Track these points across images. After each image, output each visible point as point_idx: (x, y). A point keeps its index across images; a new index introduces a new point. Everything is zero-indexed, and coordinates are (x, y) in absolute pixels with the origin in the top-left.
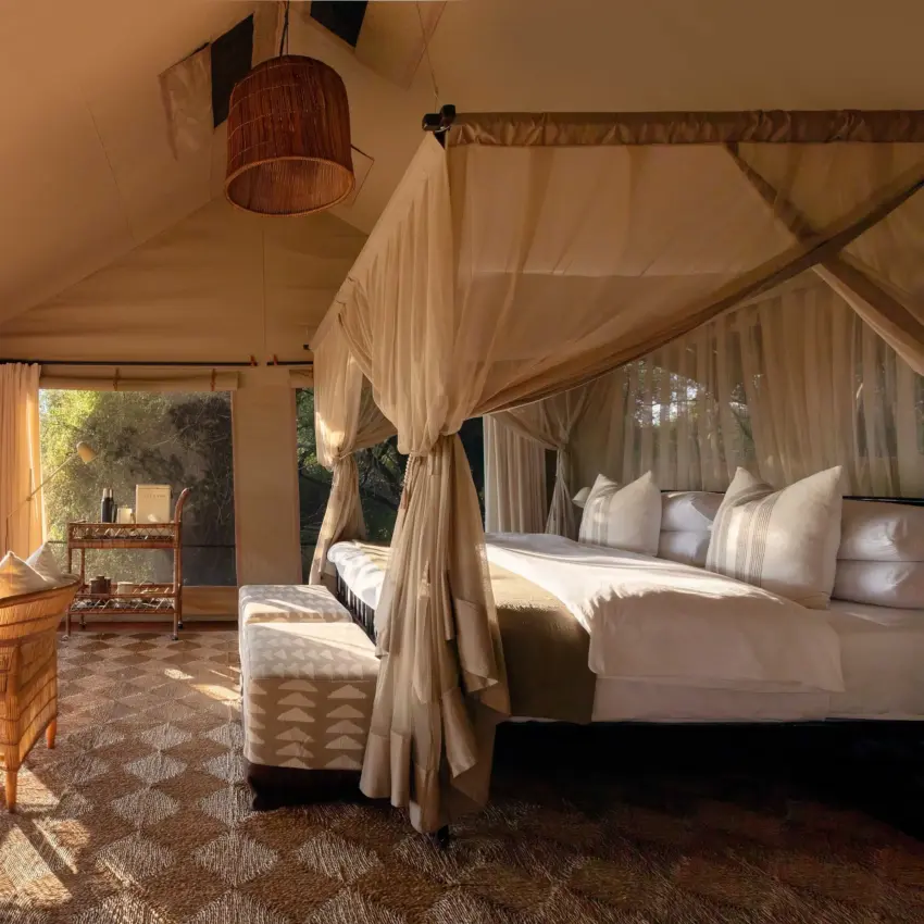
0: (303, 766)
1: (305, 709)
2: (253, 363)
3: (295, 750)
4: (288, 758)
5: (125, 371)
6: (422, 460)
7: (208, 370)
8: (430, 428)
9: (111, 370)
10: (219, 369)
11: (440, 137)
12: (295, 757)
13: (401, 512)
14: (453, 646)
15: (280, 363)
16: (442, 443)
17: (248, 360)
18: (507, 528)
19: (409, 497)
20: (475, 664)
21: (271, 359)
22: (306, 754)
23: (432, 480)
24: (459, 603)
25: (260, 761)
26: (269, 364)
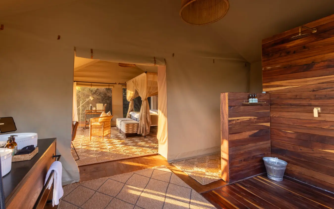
0: (131, 133)
1: (132, 127)
2: (116, 84)
3: (131, 131)
4: (129, 132)
5: (93, 84)
6: (144, 101)
7: (108, 84)
8: (145, 98)
9: (90, 84)
10: (110, 84)
11: (146, 74)
12: (130, 132)
13: (142, 106)
14: (147, 118)
15: (120, 84)
16: (145, 99)
17: (115, 83)
18: (154, 109)
19: (142, 105)
20: (149, 120)
21: (119, 83)
22: (132, 131)
23: (145, 103)
24: (147, 115)
25: (127, 133)
26: (118, 84)
